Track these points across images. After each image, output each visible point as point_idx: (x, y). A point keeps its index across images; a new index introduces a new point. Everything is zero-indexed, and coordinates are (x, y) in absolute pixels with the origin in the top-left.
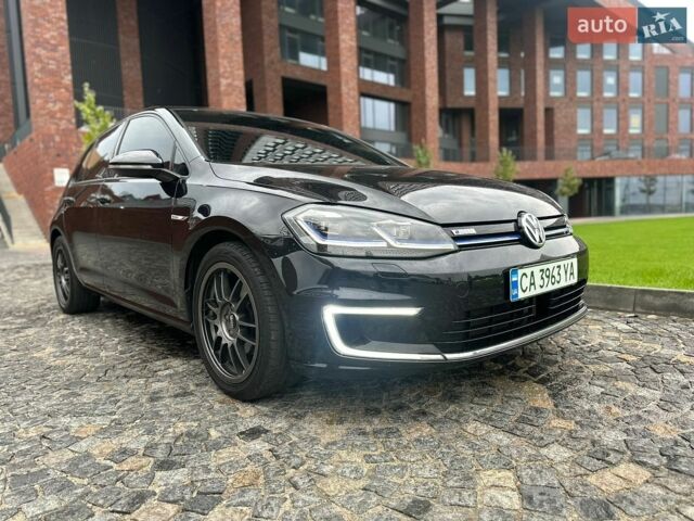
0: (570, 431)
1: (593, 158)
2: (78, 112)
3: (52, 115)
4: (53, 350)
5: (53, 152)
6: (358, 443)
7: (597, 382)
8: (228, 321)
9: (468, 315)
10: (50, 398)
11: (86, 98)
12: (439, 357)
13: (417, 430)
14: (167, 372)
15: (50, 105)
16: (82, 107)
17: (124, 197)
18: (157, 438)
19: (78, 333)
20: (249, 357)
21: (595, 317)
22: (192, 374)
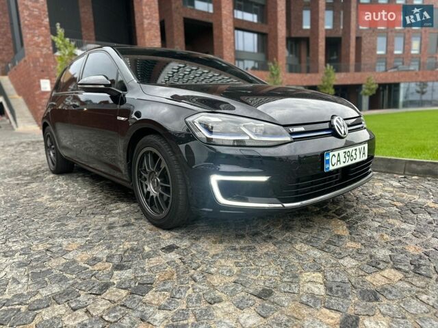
0: (358, 250)
1: (386, 71)
2: (54, 43)
3: (37, 45)
4: (48, 197)
5: (39, 69)
6: (232, 255)
7: (377, 219)
8: (153, 183)
9: (298, 180)
10: (49, 227)
11: (58, 33)
12: (280, 205)
13: (266, 248)
14: (118, 211)
15: (36, 38)
16: (56, 39)
17: (87, 101)
18: (114, 251)
19: (62, 186)
20: (167, 203)
21: (379, 178)
22: (132, 212)
